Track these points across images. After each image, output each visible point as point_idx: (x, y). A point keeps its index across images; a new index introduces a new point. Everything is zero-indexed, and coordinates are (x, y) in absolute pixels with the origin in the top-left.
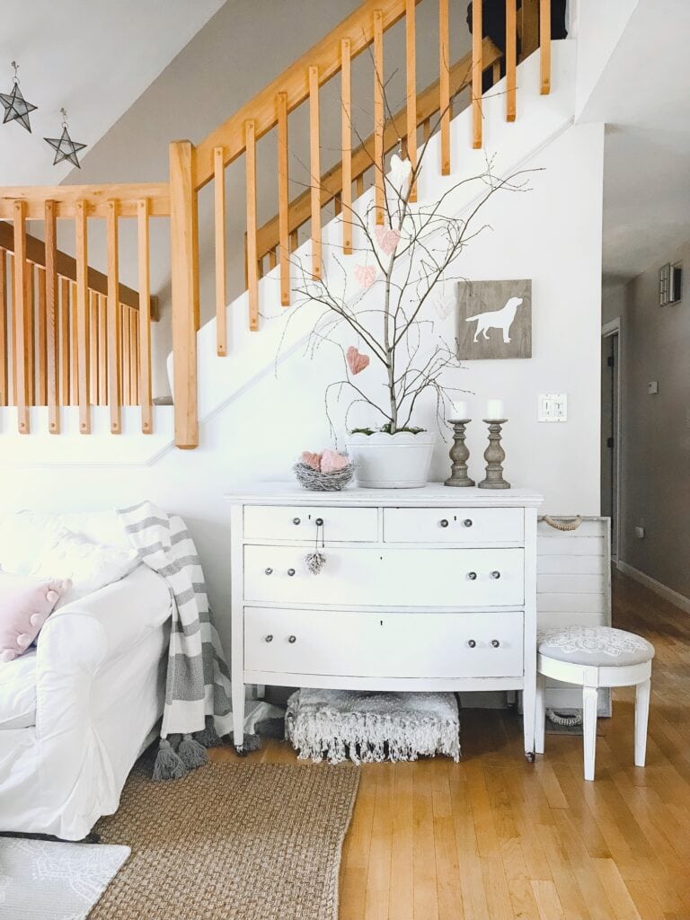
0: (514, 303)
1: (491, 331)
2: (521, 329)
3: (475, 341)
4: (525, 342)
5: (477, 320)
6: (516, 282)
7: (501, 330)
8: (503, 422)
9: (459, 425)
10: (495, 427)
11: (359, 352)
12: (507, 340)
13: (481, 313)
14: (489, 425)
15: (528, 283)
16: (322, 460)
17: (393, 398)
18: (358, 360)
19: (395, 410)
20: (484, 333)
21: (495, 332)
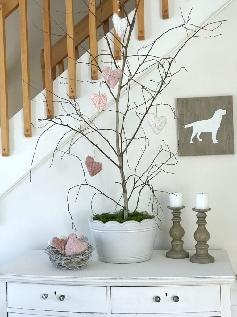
0: (220, 113)
1: (203, 135)
2: (225, 133)
3: (192, 142)
4: (229, 143)
5: (193, 127)
6: (220, 98)
7: (210, 135)
8: (207, 210)
9: (177, 211)
10: (202, 215)
11: (95, 160)
12: (215, 141)
13: (195, 121)
14: (197, 213)
15: (230, 98)
16: (67, 246)
17: (125, 191)
18: (93, 166)
19: (127, 200)
20: (198, 136)
21: (206, 136)
